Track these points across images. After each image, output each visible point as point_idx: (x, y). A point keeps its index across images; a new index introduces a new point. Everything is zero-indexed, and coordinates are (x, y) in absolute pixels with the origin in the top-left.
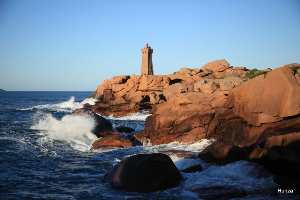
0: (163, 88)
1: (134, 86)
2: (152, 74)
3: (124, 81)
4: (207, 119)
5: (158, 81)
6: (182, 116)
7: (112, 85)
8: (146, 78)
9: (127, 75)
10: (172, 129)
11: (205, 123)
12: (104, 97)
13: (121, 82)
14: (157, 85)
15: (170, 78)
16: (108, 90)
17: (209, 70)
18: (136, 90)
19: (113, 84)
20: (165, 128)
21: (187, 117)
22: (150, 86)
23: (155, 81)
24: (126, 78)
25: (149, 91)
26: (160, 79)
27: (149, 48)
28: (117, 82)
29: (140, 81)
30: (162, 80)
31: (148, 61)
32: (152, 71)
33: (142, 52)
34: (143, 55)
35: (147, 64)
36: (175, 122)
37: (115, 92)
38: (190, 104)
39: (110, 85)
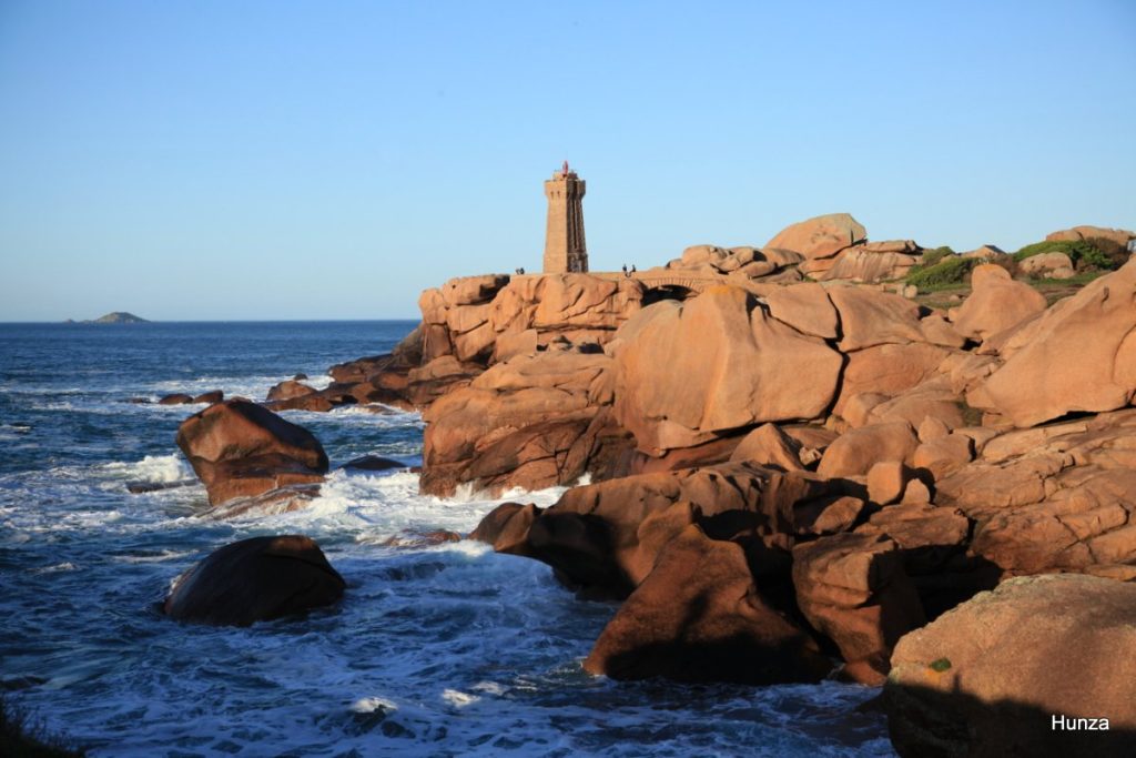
0: (618, 319)
1: (520, 311)
2: (584, 269)
3: (487, 294)
4: (564, 437)
5: (600, 296)
6: (497, 427)
7: (447, 309)
8: (561, 285)
9: (500, 271)
10: (467, 466)
11: (559, 448)
12: (425, 350)
13: (477, 297)
14: (598, 309)
15: (645, 283)
16: (435, 327)
17: (788, 251)
18: (525, 325)
19: (453, 306)
20: (448, 462)
21: (514, 429)
22: (572, 311)
23: (592, 294)
24: (493, 285)
25: (572, 330)
26: (607, 288)
27: (574, 176)
28: (462, 297)
29: (540, 295)
30: (616, 291)
31: (568, 225)
32: (583, 258)
33: (546, 193)
34: (550, 204)
35: (564, 235)
36: (477, 445)
37: (457, 333)
38: (527, 388)
39: (442, 309)
